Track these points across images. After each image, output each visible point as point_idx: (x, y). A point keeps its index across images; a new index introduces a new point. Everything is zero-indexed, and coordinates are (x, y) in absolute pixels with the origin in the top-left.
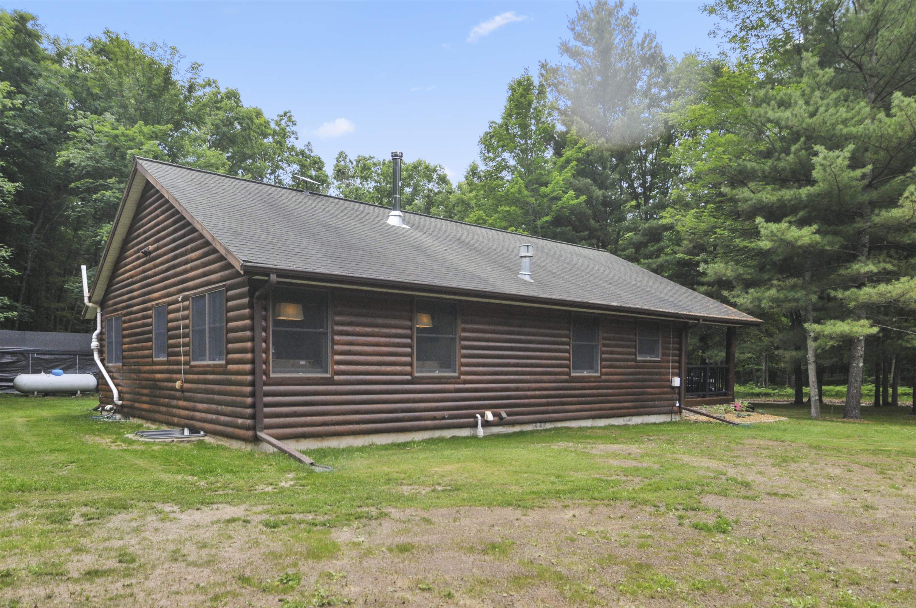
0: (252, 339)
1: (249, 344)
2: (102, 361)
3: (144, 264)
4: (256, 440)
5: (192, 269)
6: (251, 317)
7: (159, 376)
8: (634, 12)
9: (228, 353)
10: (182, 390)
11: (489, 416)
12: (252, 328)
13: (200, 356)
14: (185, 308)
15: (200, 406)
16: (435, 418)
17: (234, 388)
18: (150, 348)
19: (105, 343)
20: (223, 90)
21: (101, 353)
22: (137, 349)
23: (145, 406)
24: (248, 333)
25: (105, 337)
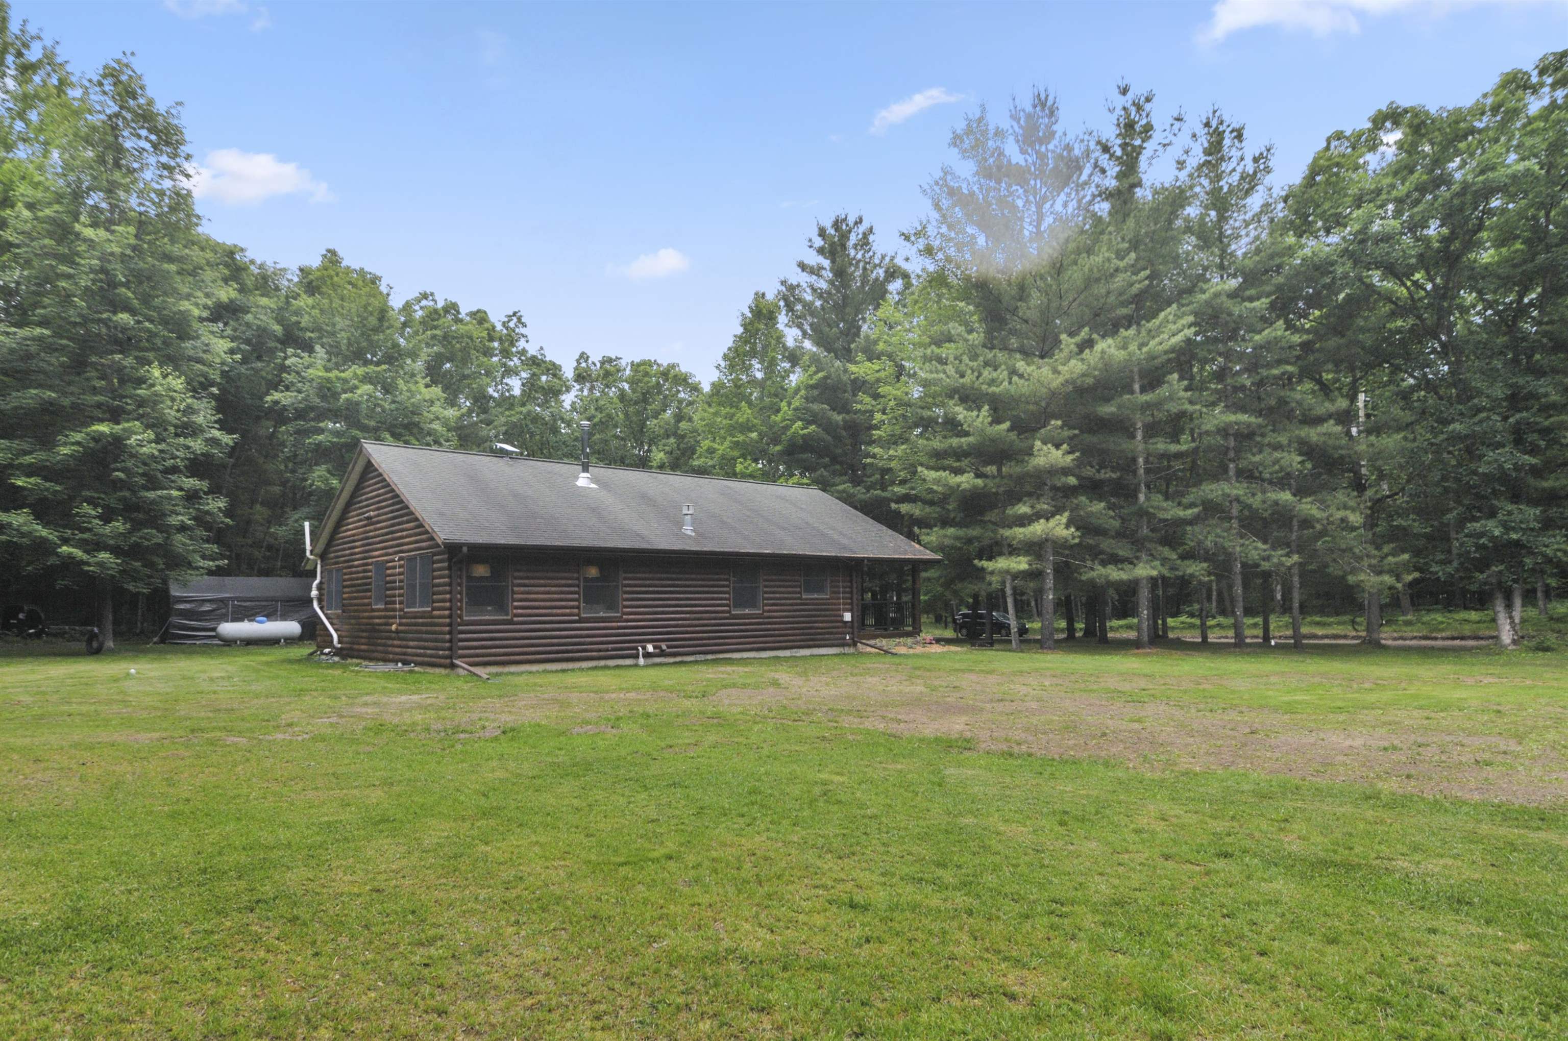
0: (450, 593)
1: (448, 596)
2: (321, 608)
3: (365, 526)
4: (453, 666)
5: (407, 537)
6: (450, 577)
7: (377, 621)
8: (871, 230)
9: (433, 602)
10: (397, 632)
11: (650, 648)
12: (450, 585)
13: (413, 605)
14: (401, 566)
15: (411, 643)
16: (600, 650)
17: (437, 628)
18: (370, 598)
19: (325, 592)
20: (440, 304)
21: (320, 601)
22: (356, 598)
23: (363, 647)
24: (448, 588)
25: (325, 586)
